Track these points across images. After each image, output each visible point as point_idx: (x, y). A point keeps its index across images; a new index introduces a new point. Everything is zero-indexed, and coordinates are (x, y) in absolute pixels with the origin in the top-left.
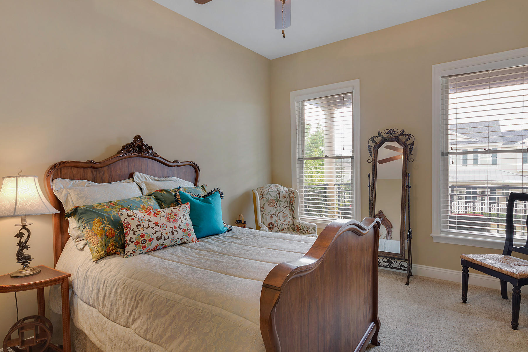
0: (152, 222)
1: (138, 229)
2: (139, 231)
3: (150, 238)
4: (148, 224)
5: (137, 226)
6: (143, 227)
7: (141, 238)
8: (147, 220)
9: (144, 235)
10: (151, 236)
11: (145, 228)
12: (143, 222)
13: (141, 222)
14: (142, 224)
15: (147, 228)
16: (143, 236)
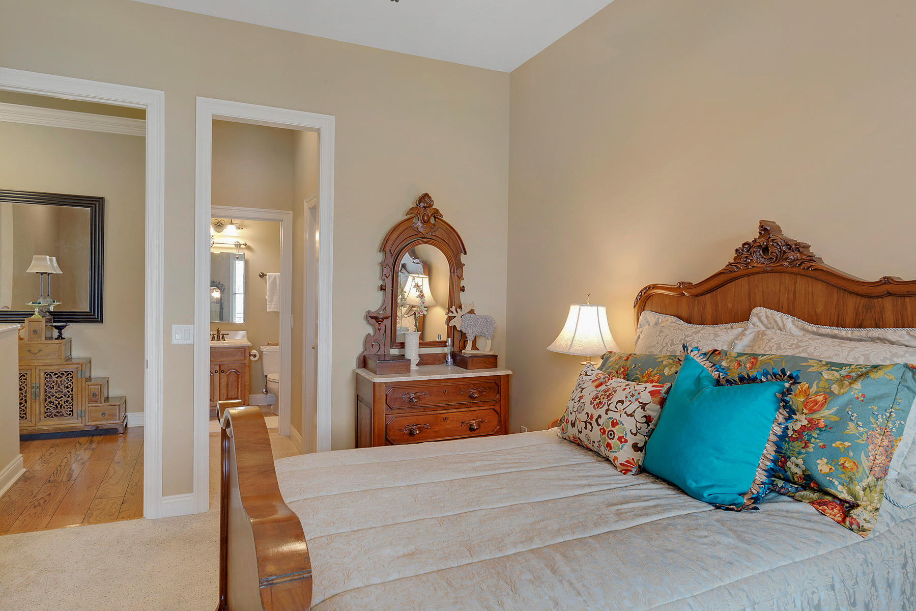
0: (644, 411)
1: (616, 407)
2: (615, 411)
3: (622, 435)
4: (635, 410)
5: (619, 402)
6: (624, 409)
7: (611, 426)
8: (640, 403)
9: (617, 424)
10: (626, 434)
11: (625, 413)
12: (630, 401)
13: (629, 398)
14: (626, 403)
15: (628, 415)
16: (614, 424)
